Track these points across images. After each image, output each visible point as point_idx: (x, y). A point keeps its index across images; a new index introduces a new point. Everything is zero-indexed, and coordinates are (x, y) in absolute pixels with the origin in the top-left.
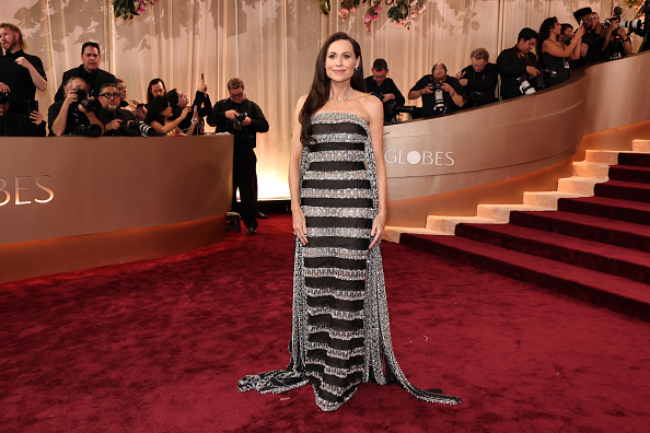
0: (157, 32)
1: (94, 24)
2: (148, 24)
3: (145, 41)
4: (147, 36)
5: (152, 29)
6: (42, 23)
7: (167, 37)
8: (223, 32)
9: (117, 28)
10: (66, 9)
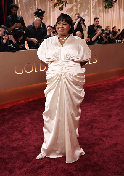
0: (103, 12)
1: (87, 11)
2: (101, 10)
3: (100, 15)
4: (100, 13)
5: (102, 11)
6: (73, 12)
7: (106, 13)
8: (121, 10)
9: (93, 11)
10: (80, 8)
